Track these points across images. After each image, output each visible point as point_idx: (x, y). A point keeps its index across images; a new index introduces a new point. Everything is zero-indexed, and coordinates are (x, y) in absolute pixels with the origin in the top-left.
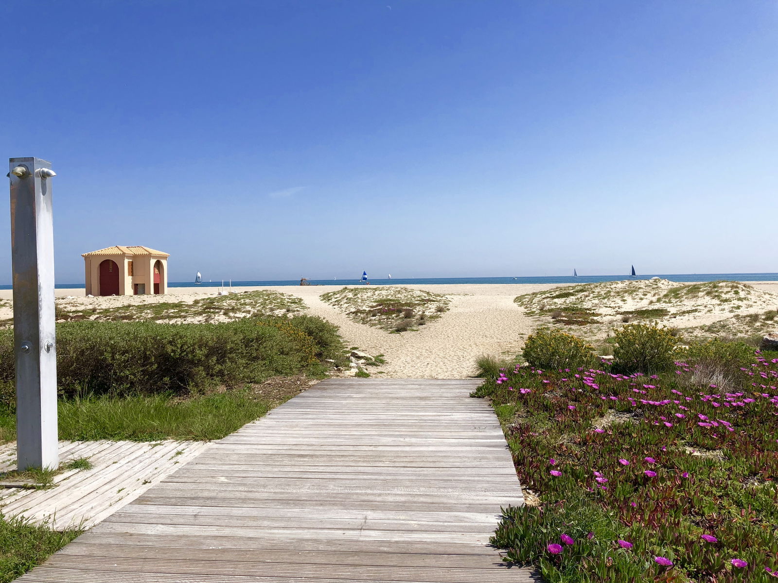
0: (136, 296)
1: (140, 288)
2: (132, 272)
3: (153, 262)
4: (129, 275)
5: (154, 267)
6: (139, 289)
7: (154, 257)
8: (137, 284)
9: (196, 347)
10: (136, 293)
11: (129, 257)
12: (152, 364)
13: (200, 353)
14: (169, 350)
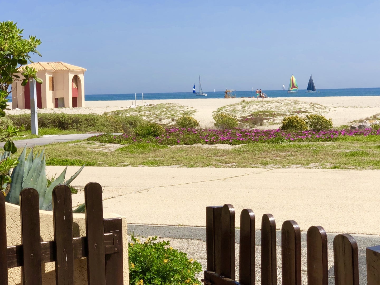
0: (56, 109)
1: (60, 102)
2: (53, 87)
3: (71, 77)
4: (50, 90)
5: (73, 81)
6: (58, 102)
7: (72, 72)
8: (57, 99)
9: (69, 119)
10: (56, 106)
11: (49, 73)
12: (56, 123)
13: (70, 121)
14: (61, 120)
